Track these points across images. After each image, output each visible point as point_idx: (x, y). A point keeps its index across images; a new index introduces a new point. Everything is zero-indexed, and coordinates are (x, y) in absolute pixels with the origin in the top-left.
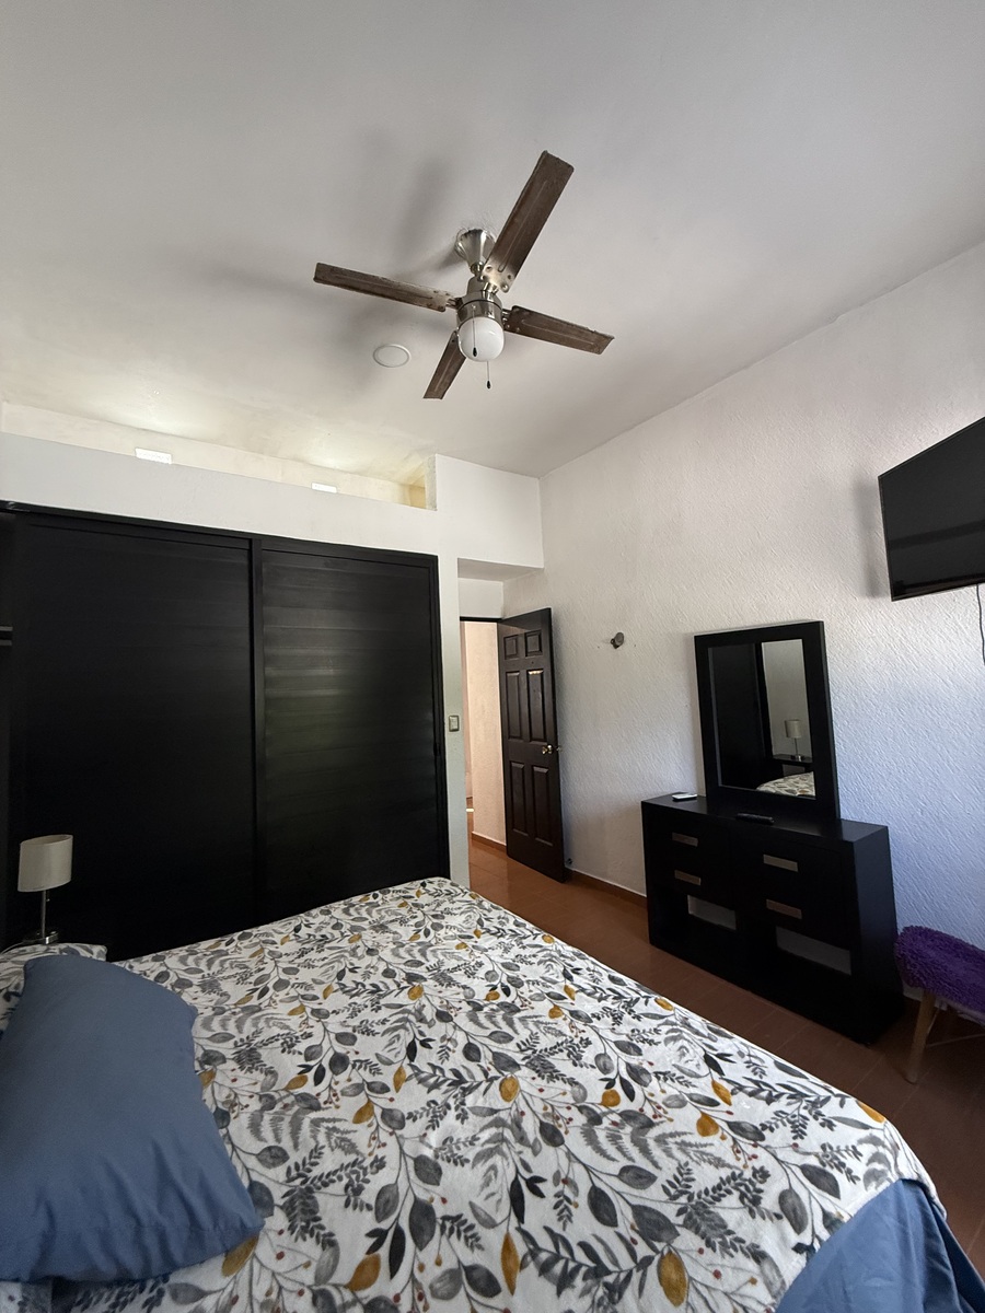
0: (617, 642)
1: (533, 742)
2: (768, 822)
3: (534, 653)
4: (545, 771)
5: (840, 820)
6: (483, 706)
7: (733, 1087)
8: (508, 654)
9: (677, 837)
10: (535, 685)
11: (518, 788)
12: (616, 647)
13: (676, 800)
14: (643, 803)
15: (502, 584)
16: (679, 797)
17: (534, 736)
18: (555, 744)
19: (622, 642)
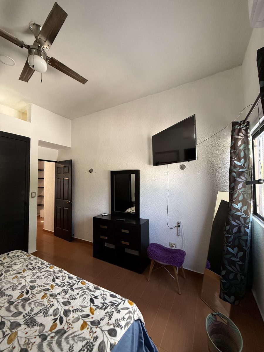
0: (91, 171)
1: (64, 200)
2: (123, 221)
3: (66, 173)
4: (67, 209)
5: (140, 219)
6: (49, 188)
7: (96, 307)
8: (58, 172)
9: (101, 226)
10: (66, 183)
11: (59, 214)
12: (90, 173)
13: (103, 216)
14: (93, 217)
15: (57, 150)
16: (103, 215)
17: (65, 198)
18: (71, 201)
19: (92, 171)
